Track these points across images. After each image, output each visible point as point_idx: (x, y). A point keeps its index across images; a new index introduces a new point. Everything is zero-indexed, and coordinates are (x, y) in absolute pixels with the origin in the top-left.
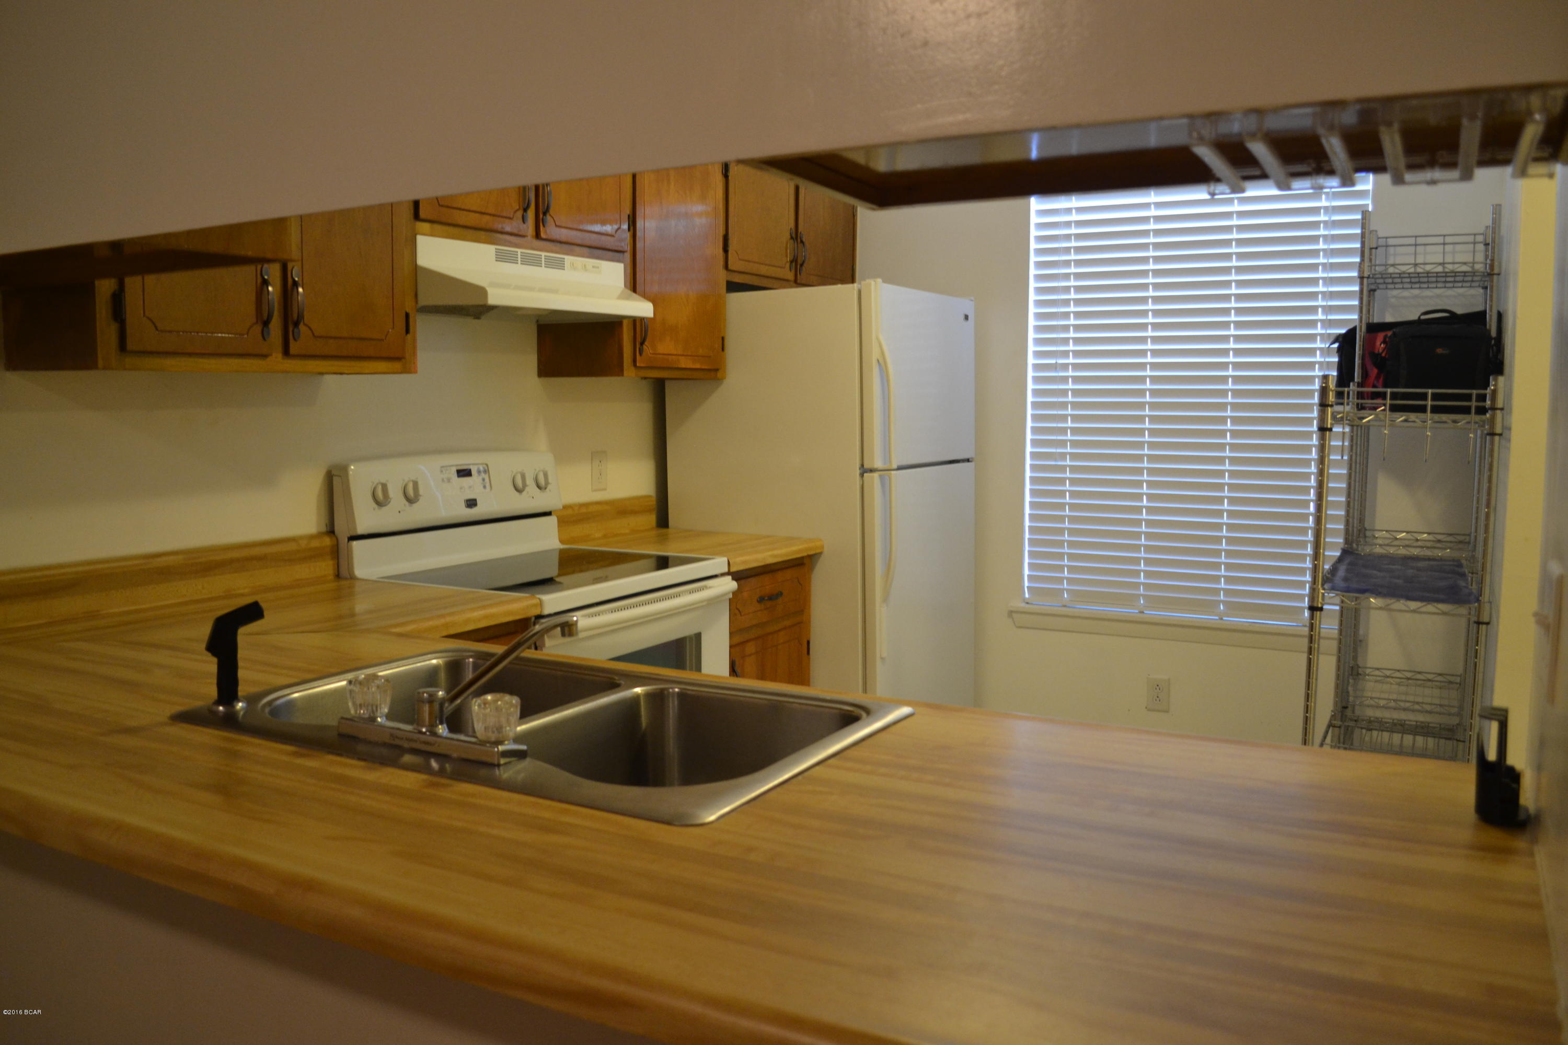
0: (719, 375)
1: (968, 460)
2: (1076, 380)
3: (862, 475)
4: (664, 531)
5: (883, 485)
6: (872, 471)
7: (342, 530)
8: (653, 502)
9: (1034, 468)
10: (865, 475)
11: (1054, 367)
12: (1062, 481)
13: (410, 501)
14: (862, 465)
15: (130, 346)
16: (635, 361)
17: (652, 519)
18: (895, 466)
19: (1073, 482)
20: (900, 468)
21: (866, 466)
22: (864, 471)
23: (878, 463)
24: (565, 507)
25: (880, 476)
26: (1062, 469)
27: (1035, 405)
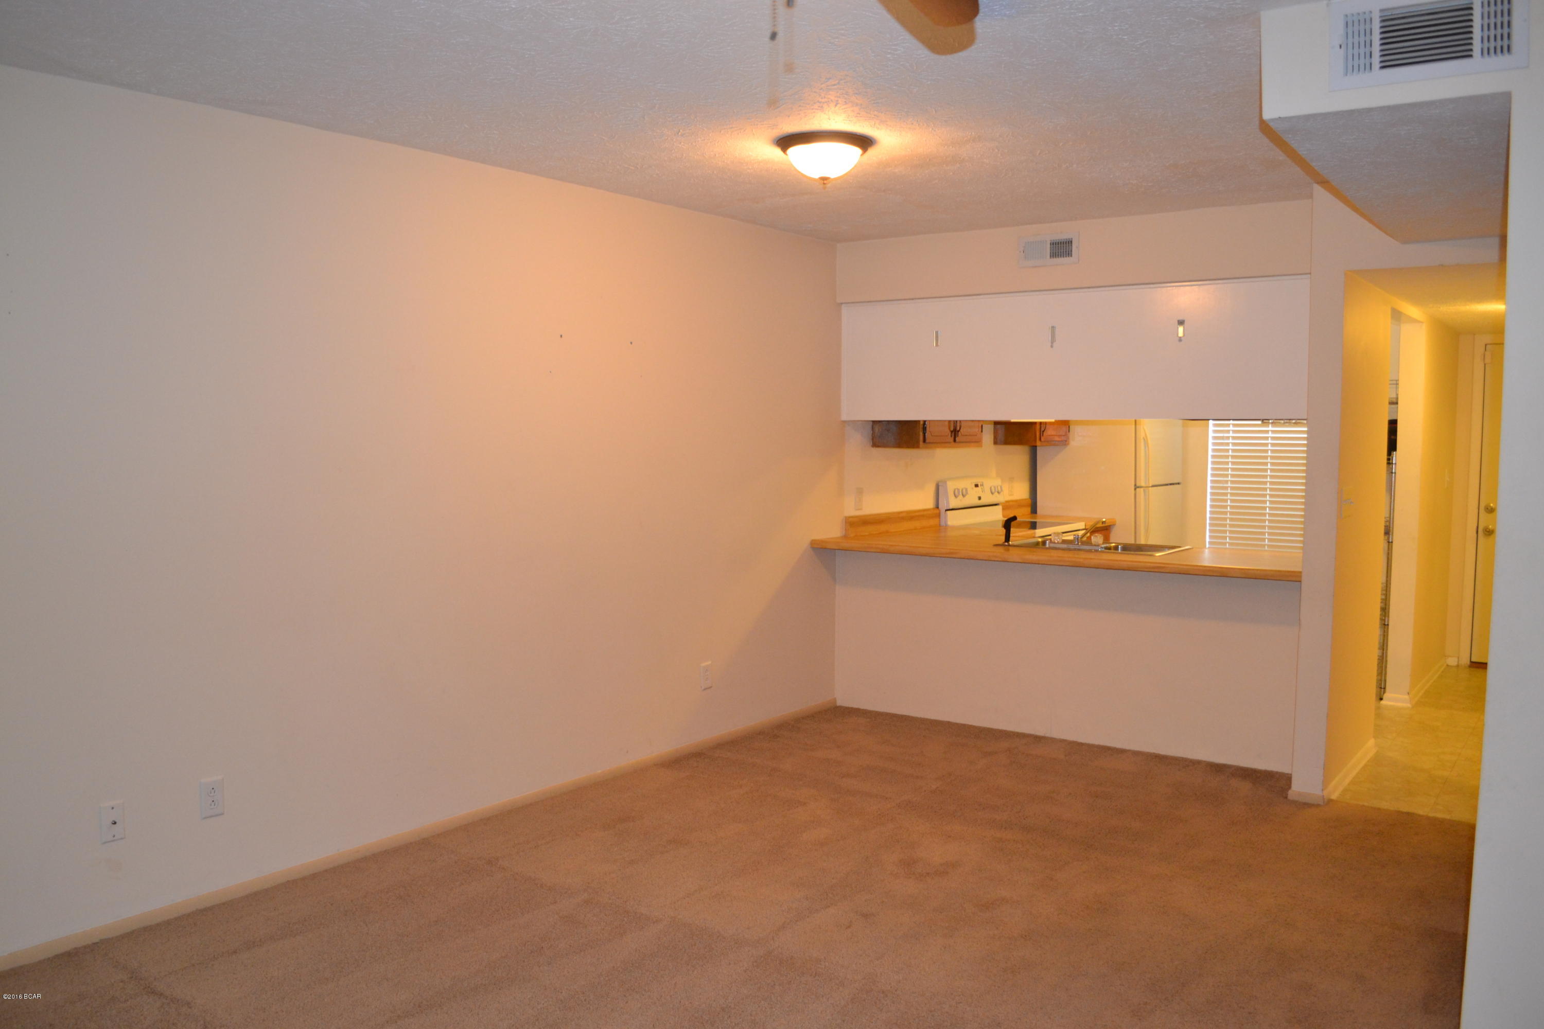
0: (1067, 443)
1: (1179, 484)
2: (1234, 444)
3: (1135, 489)
4: (1034, 515)
5: (1145, 495)
6: (1141, 487)
7: (943, 506)
8: (1030, 501)
9: (1212, 488)
10: (1137, 489)
11: (1222, 438)
12: (1226, 494)
13: (964, 496)
14: (1135, 485)
15: (927, 441)
16: (1040, 439)
17: (1029, 510)
18: (1151, 485)
19: (1232, 494)
20: (1153, 486)
21: (1138, 485)
22: (1136, 487)
23: (1143, 484)
24: (1007, 502)
25: (1144, 491)
26: (1226, 488)
27: (1213, 456)
